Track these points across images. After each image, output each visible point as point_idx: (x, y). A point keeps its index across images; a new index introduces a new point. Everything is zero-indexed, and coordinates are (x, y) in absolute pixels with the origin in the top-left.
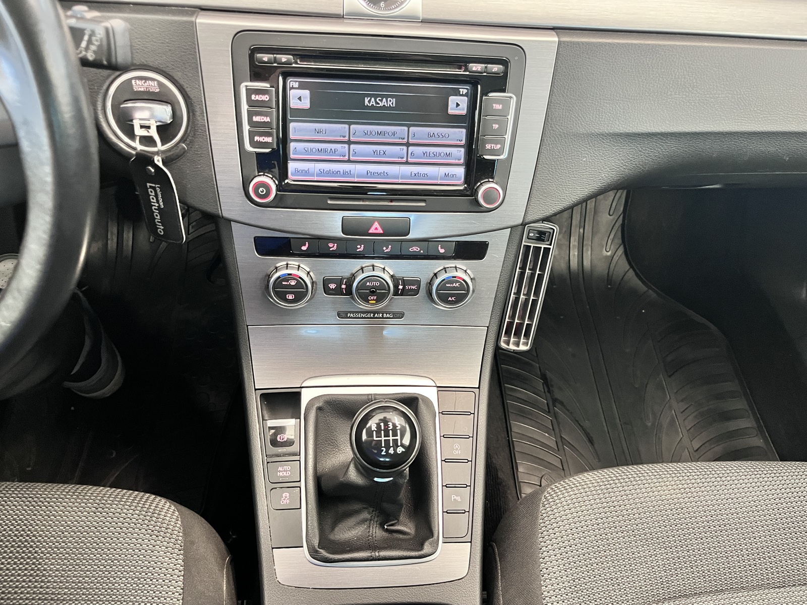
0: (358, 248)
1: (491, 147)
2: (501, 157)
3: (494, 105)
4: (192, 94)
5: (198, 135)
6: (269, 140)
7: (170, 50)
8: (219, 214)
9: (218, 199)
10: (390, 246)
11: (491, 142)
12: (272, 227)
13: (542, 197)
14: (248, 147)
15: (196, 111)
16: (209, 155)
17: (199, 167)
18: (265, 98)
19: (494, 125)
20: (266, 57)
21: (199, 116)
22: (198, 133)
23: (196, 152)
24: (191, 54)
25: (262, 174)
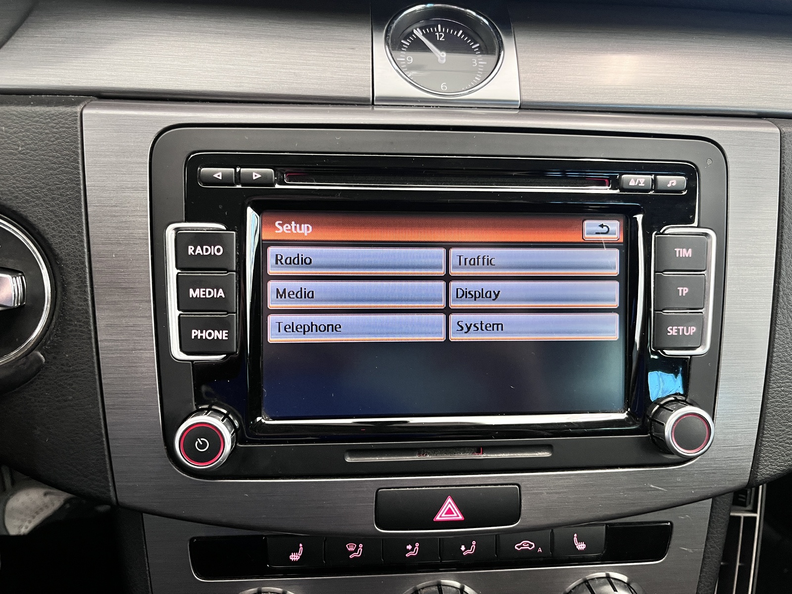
0: (408, 551)
1: (678, 332)
2: (699, 351)
3: (677, 250)
4: (62, 249)
5: (71, 331)
6: (222, 335)
7: (24, 167)
8: (110, 497)
9: (108, 467)
10: (474, 543)
11: (678, 322)
12: (224, 520)
13: (784, 428)
14: (177, 353)
15: (69, 283)
16: (93, 372)
17: (70, 398)
18: (216, 250)
19: (680, 289)
20: (219, 173)
21: (75, 293)
22: (71, 328)
23: (65, 368)
24: (67, 173)
25: (206, 406)
